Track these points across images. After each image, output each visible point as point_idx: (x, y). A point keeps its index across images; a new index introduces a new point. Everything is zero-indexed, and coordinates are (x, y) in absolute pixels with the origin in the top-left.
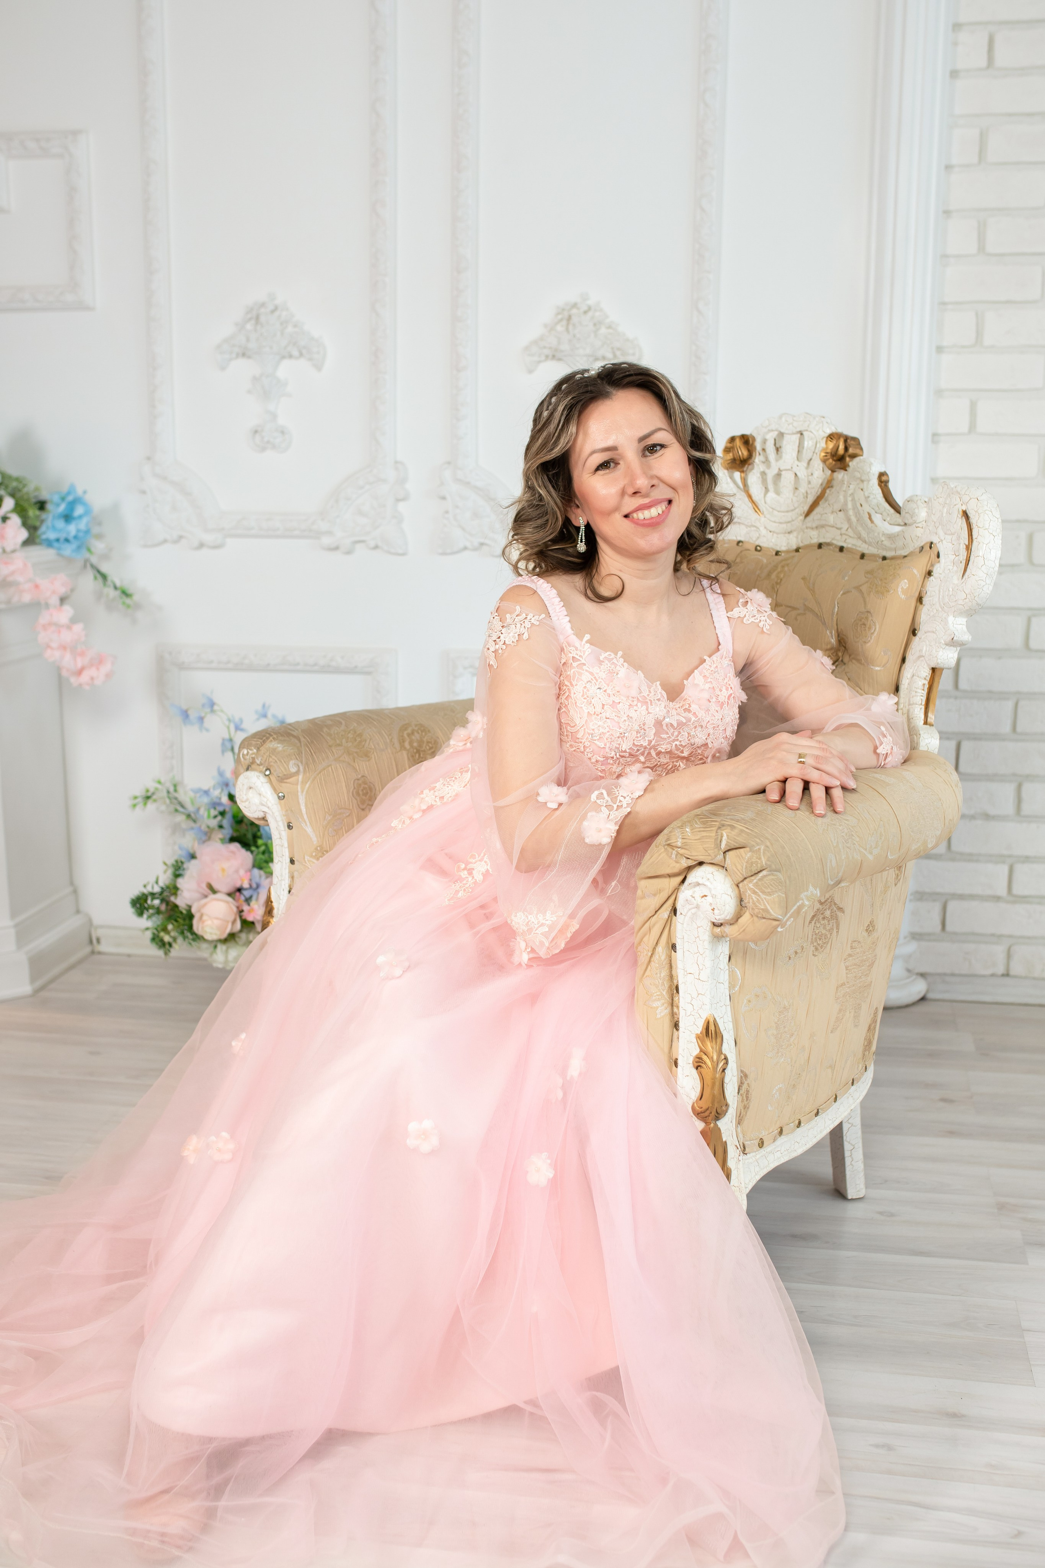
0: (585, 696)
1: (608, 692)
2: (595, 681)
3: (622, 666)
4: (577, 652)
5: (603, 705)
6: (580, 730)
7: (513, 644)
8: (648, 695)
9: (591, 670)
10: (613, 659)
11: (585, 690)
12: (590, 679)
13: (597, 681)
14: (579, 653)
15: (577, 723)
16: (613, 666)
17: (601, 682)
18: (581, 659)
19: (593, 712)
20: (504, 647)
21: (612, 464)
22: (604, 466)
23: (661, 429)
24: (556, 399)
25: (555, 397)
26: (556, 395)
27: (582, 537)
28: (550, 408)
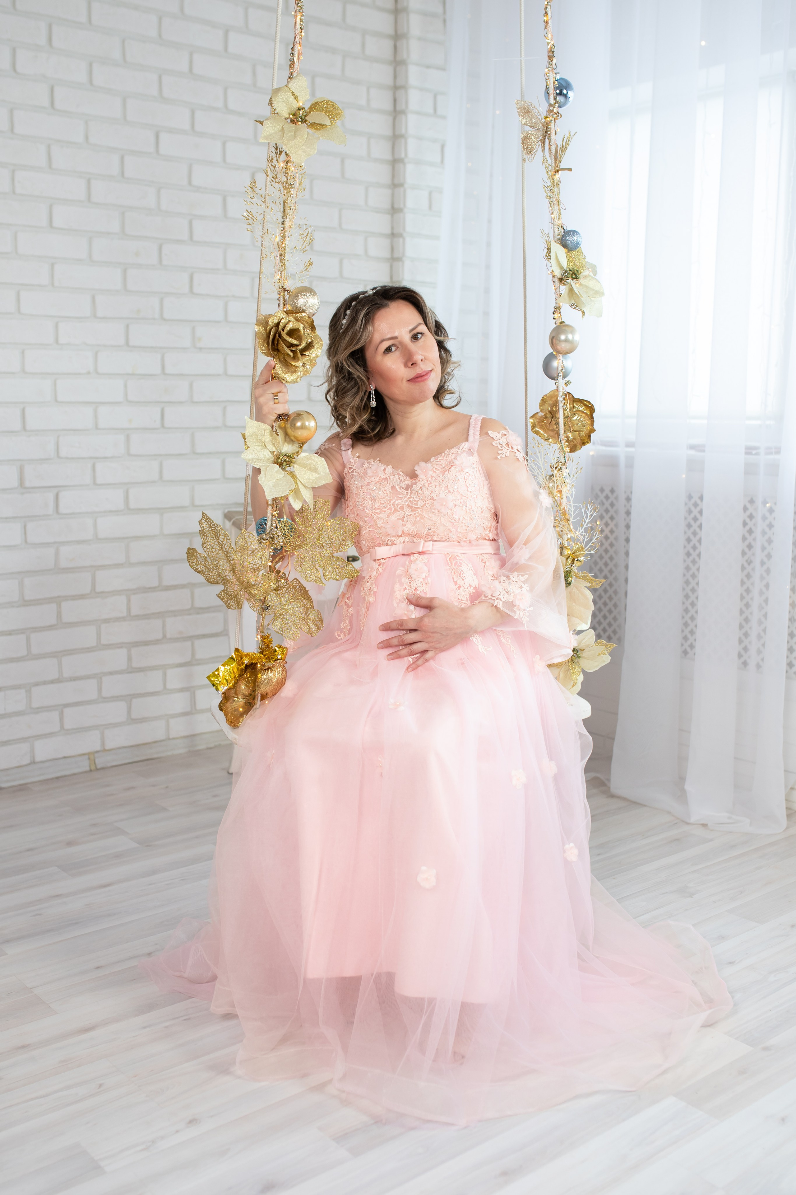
21: (393, 348)
22: (388, 350)
23: (420, 324)
24: (350, 312)
25: (349, 310)
26: (349, 309)
27: (373, 398)
28: (347, 317)
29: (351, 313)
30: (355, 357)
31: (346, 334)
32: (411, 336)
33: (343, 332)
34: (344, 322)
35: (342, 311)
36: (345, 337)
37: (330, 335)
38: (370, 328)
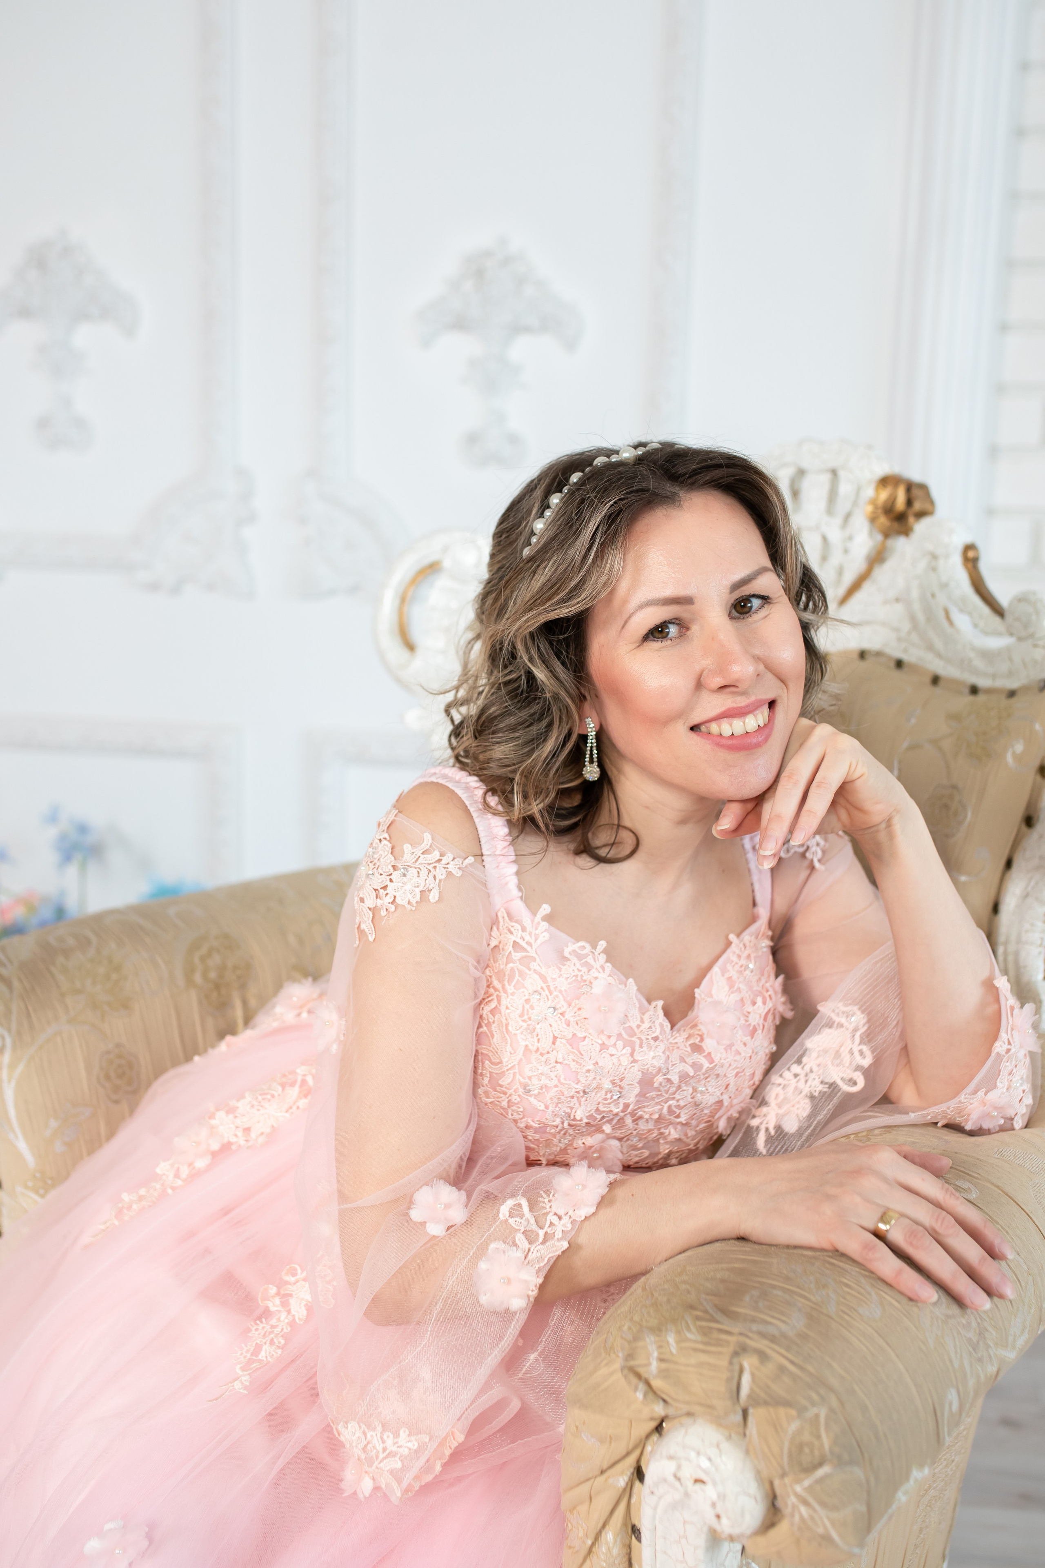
0: (526, 1017)
1: (567, 1016)
2: (547, 992)
3: (601, 970)
4: (524, 934)
5: (555, 1038)
6: (507, 1073)
7: (409, 907)
8: (638, 1026)
9: (543, 971)
10: (587, 955)
11: (527, 1006)
12: (539, 988)
13: (551, 993)
14: (527, 938)
15: (504, 1060)
16: (585, 969)
17: (557, 996)
18: (529, 948)
19: (535, 1048)
20: (392, 908)
21: (673, 630)
22: (658, 632)
23: (764, 570)
24: (561, 500)
25: (558, 495)
26: (561, 491)
27: (591, 755)
28: (548, 513)
29: (565, 502)
30: (556, 638)
31: (538, 566)
32: (732, 601)
33: (531, 559)
34: (539, 526)
35: (539, 493)
36: (535, 572)
37: (493, 556)
38: (615, 560)
